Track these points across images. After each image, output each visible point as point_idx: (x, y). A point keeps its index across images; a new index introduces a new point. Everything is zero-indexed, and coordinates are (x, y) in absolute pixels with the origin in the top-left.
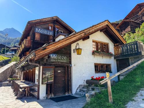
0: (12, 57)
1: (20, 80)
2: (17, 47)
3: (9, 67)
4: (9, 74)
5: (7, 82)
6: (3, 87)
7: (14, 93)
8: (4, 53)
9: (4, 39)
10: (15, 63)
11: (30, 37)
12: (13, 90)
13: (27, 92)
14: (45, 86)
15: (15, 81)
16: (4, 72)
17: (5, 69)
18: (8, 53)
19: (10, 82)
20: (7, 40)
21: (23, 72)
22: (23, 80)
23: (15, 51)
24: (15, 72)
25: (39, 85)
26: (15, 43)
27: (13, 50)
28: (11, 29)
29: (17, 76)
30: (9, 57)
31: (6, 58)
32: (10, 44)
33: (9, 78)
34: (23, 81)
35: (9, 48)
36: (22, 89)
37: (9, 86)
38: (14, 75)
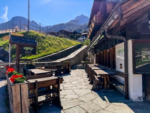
0: (83, 42)
1: (93, 63)
2: (87, 32)
3: (82, 50)
4: (82, 57)
5: (81, 65)
6: (78, 70)
7: (88, 79)
8: (77, 39)
9: (76, 27)
10: (86, 46)
11: (99, 12)
12: (87, 74)
13: (105, 82)
14: (139, 77)
15: (88, 64)
16: (77, 55)
17: (78, 52)
18: (80, 39)
19: (83, 65)
20: (79, 27)
21: (95, 55)
22: (96, 63)
23: (86, 36)
24: (87, 55)
25: (127, 75)
26: (85, 29)
27: (84, 35)
28: (80, 16)
29: (90, 60)
30: (81, 41)
31: (79, 43)
32: (81, 30)
33: (82, 61)
34: (97, 65)
35: (81, 34)
36: (98, 76)
37: (83, 69)
38: (87, 58)
